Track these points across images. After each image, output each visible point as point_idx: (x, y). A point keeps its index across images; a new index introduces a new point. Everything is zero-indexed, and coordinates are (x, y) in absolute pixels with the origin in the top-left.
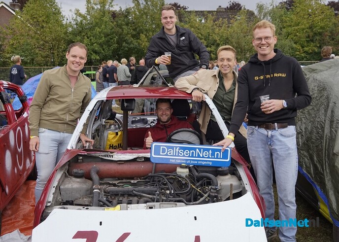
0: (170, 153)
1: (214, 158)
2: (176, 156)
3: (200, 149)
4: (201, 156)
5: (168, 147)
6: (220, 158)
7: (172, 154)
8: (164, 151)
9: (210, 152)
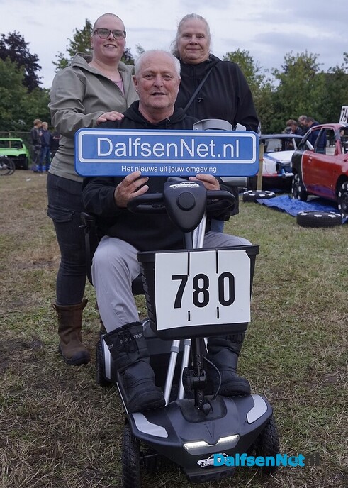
0: (121, 152)
1: (222, 158)
2: (133, 157)
3: (188, 139)
4: (193, 155)
5: (115, 139)
6: (235, 158)
7: (125, 154)
8: (105, 147)
9: (212, 145)
